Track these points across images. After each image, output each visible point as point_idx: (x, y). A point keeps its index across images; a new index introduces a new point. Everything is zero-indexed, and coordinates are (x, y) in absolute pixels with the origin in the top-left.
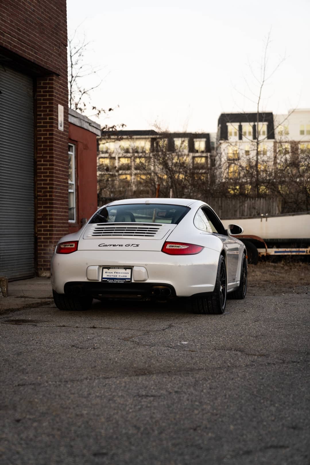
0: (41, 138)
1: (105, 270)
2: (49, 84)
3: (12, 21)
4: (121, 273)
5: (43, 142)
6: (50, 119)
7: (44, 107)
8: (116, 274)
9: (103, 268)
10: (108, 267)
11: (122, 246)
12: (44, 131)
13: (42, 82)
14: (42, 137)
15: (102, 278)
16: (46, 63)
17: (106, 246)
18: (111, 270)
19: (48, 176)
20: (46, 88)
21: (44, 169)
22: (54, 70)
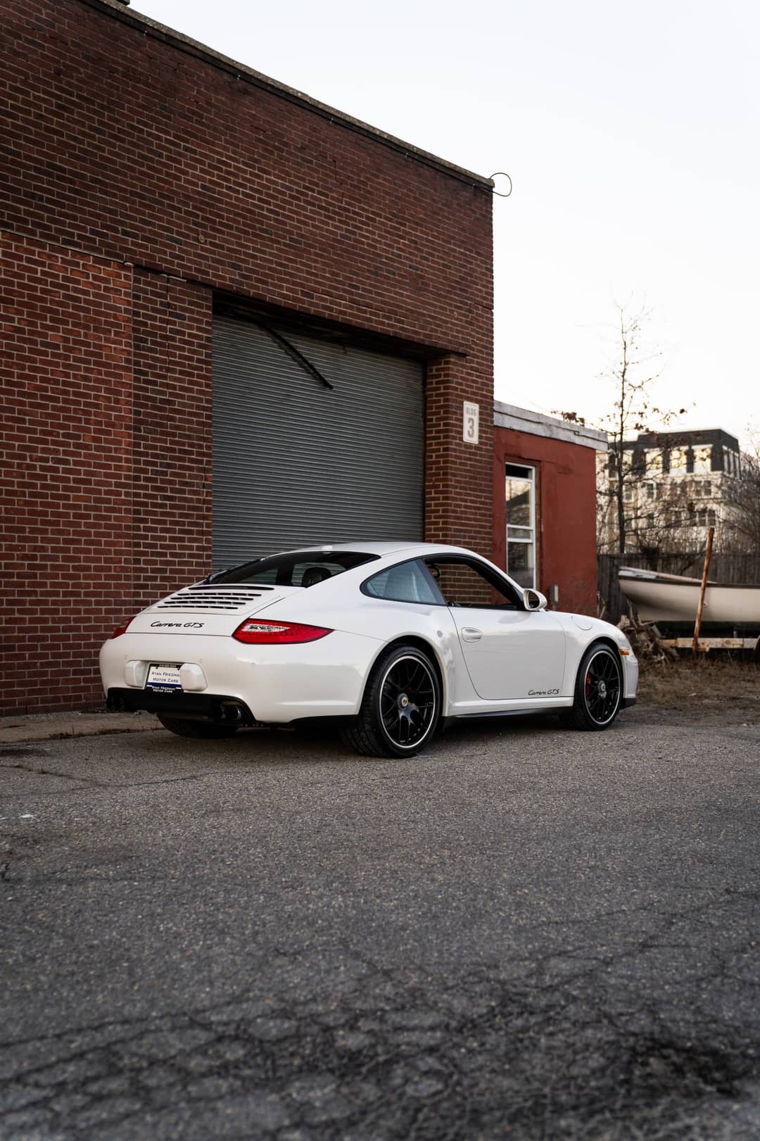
0: (431, 457)
1: (153, 669)
2: (444, 369)
3: (333, 274)
4: (173, 675)
5: (434, 463)
6: (445, 425)
7: (437, 407)
8: (164, 677)
9: (151, 665)
10: (156, 664)
11: (179, 625)
12: (436, 444)
13: (434, 368)
14: (434, 455)
15: (147, 683)
16: (430, 336)
17: (160, 625)
18: (161, 670)
19: (440, 517)
20: (439, 376)
21: (436, 505)
22: (450, 347)
